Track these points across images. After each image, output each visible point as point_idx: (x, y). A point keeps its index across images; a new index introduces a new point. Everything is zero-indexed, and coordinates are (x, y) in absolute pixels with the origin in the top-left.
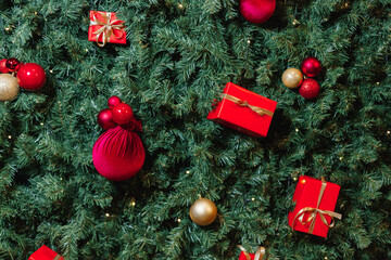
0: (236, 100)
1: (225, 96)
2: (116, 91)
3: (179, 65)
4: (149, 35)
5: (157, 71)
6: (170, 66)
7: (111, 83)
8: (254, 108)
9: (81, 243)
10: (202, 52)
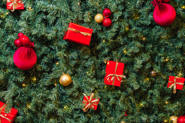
0: (74, 30)
1: (69, 29)
2: (22, 30)
3: (48, 16)
4: (34, 5)
5: (39, 19)
6: (44, 17)
7: (20, 27)
8: (82, 33)
9: (14, 98)
10: (58, 10)
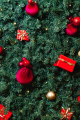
0: (63, 60)
1: (60, 59)
2: (25, 55)
3: (45, 48)
4: (36, 38)
5: (38, 50)
6: (42, 48)
7: (23, 53)
8: (69, 63)
10: (53, 44)
